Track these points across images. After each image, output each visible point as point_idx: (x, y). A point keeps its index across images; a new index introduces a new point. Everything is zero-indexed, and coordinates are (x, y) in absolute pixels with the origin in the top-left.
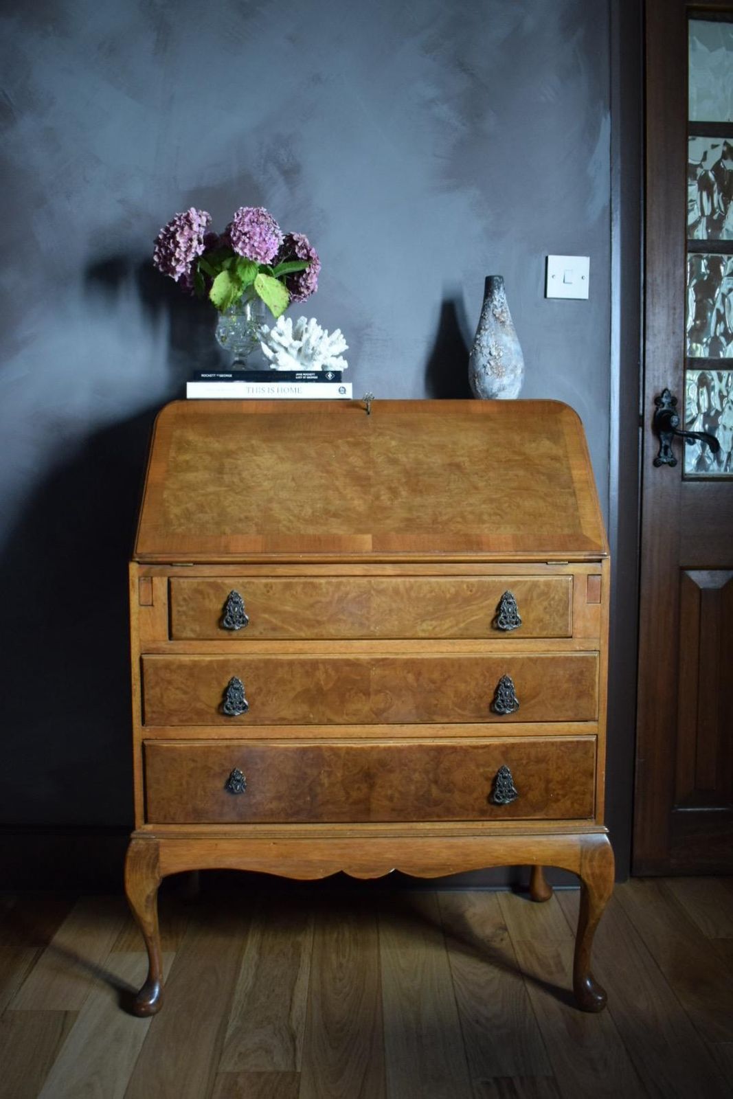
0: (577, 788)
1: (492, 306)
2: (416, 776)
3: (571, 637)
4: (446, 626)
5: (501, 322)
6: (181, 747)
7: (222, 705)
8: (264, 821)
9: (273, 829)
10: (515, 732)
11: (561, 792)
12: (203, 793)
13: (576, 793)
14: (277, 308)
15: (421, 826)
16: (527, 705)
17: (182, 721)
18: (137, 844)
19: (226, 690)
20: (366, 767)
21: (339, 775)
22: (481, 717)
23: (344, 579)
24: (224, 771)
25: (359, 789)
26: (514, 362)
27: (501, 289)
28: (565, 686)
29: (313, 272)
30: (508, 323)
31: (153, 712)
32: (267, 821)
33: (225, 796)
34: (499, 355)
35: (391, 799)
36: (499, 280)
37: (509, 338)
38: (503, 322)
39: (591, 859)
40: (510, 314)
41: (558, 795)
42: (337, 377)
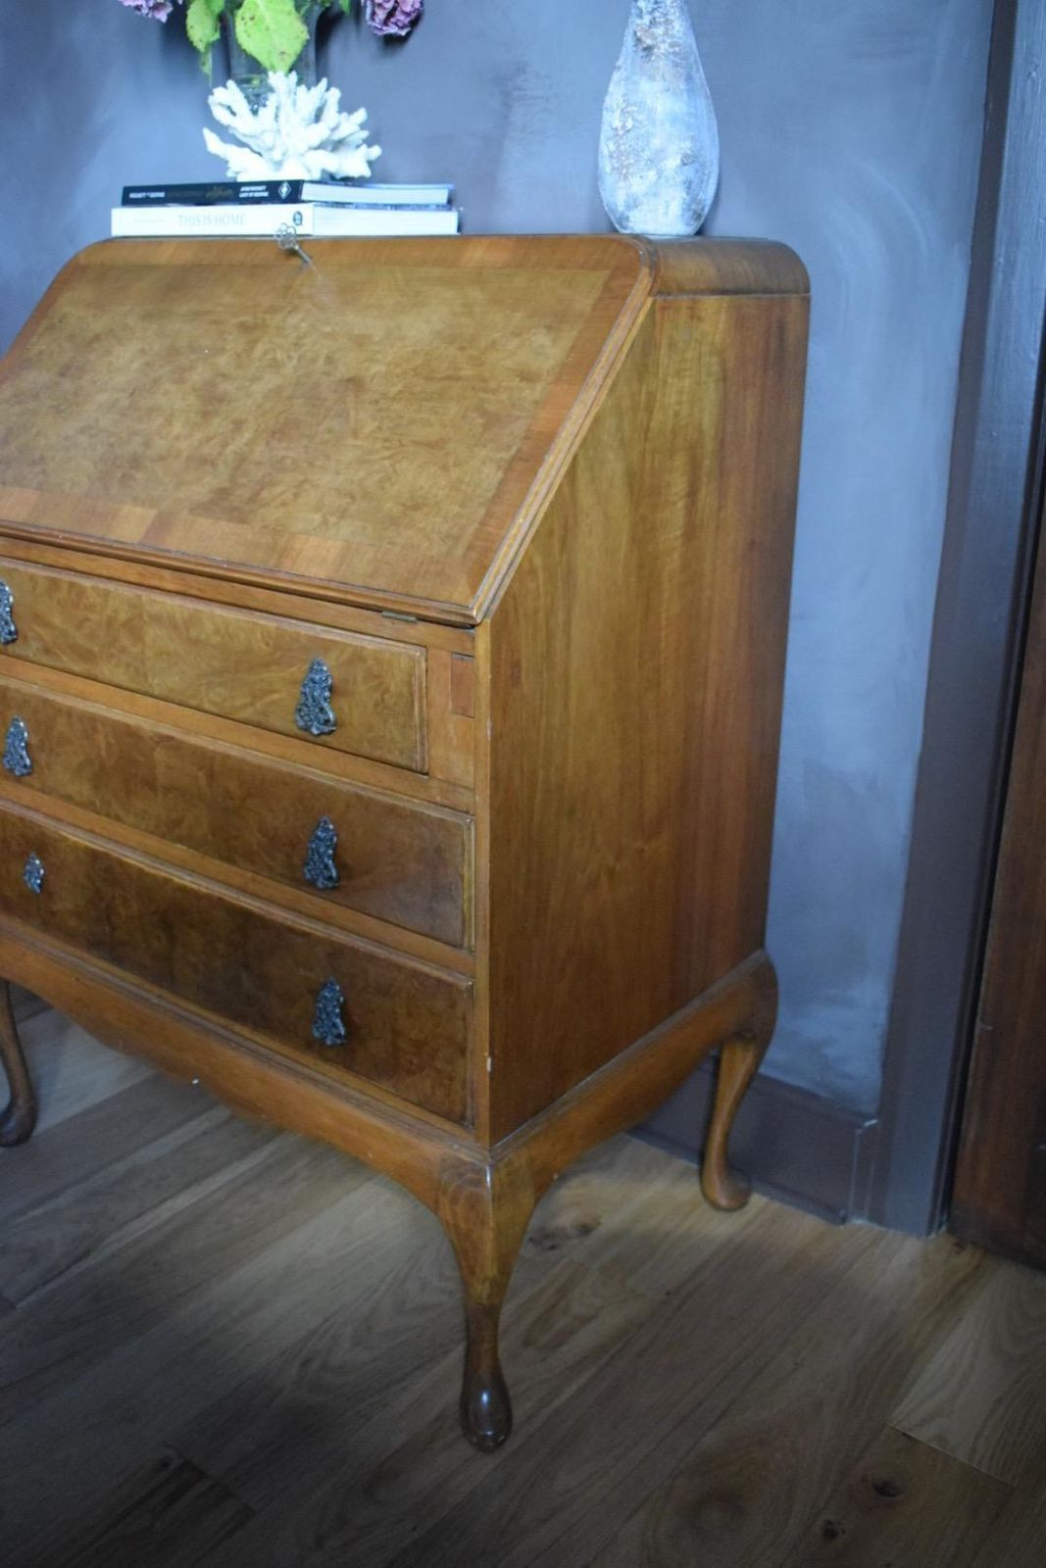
0: (438, 1064)
1: (634, 10)
2: (221, 947)
3: (426, 774)
4: (238, 703)
5: (645, 49)
7: (5, 755)
11: (415, 1060)
13: (438, 1071)
14: (286, 57)
16: (353, 882)
20: (163, 908)
21: (134, 907)
22: (296, 880)
23: (111, 586)
24: (22, 852)
25: (158, 937)
26: (656, 142)
28: (414, 867)
30: (664, 47)
34: (624, 127)
35: (195, 969)
37: (658, 85)
38: (648, 49)
39: (454, 1201)
40: (679, 27)
41: (411, 1062)
42: (294, 192)
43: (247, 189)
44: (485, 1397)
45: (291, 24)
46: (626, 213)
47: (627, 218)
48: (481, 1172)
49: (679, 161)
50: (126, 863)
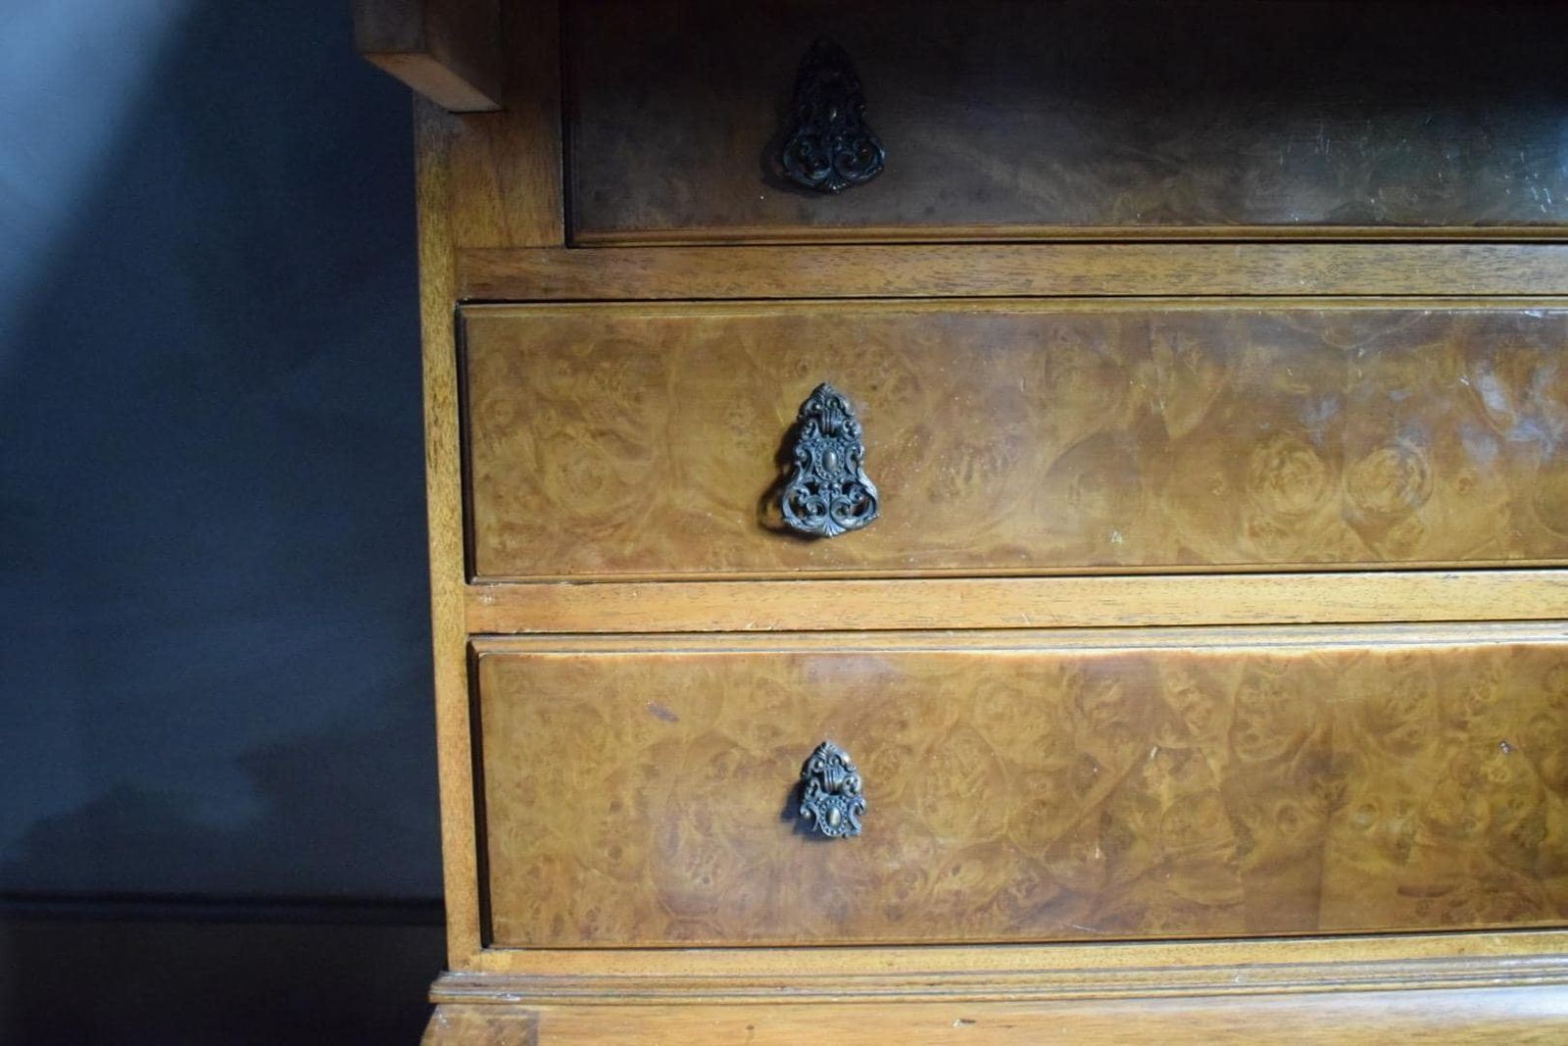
2: (1497, 766)
6: (614, 664)
7: (773, 494)
8: (927, 938)
9: (958, 967)
12: (698, 837)
17: (614, 562)
18: (455, 1023)
19: (792, 437)
20: (1317, 735)
21: (1214, 764)
24: (781, 752)
25: (1285, 814)
31: (508, 527)
32: (940, 938)
33: (786, 846)
35: (1398, 850)
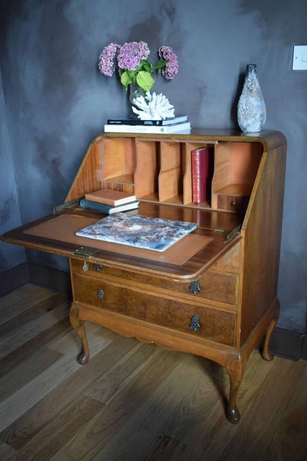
0: (226, 332)
1: (247, 81)
2: (162, 309)
5: (250, 90)
6: (83, 277)
10: (201, 301)
11: (220, 332)
12: (91, 295)
13: (226, 334)
14: (147, 88)
15: (165, 328)
16: (205, 291)
18: (73, 307)
20: (143, 300)
21: (134, 301)
22: (186, 291)
24: (97, 289)
25: (141, 308)
26: (254, 112)
27: (253, 71)
28: (221, 287)
29: (170, 66)
30: (255, 90)
32: (112, 310)
34: (246, 108)
35: (153, 315)
36: (252, 67)
37: (254, 99)
38: (251, 90)
39: (231, 364)
40: (257, 85)
41: (218, 332)
42: (161, 123)
43: (146, 122)
44: (233, 411)
45: (150, 79)
46: (246, 128)
47: (246, 129)
48: (238, 356)
49: (259, 116)
50: (133, 290)
